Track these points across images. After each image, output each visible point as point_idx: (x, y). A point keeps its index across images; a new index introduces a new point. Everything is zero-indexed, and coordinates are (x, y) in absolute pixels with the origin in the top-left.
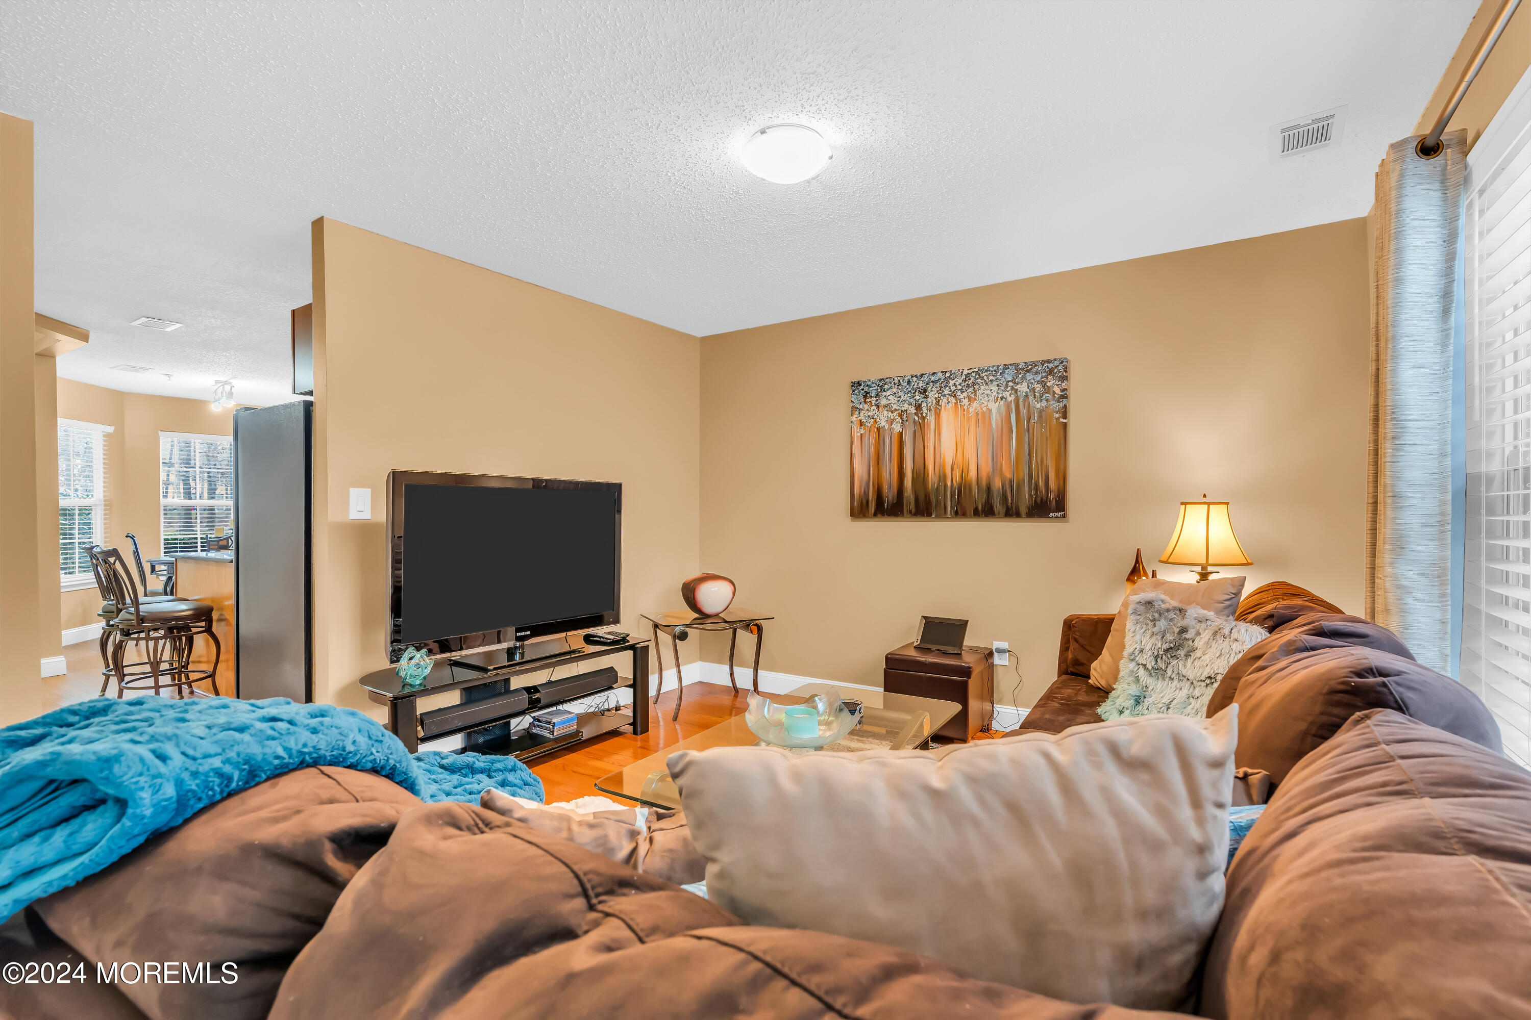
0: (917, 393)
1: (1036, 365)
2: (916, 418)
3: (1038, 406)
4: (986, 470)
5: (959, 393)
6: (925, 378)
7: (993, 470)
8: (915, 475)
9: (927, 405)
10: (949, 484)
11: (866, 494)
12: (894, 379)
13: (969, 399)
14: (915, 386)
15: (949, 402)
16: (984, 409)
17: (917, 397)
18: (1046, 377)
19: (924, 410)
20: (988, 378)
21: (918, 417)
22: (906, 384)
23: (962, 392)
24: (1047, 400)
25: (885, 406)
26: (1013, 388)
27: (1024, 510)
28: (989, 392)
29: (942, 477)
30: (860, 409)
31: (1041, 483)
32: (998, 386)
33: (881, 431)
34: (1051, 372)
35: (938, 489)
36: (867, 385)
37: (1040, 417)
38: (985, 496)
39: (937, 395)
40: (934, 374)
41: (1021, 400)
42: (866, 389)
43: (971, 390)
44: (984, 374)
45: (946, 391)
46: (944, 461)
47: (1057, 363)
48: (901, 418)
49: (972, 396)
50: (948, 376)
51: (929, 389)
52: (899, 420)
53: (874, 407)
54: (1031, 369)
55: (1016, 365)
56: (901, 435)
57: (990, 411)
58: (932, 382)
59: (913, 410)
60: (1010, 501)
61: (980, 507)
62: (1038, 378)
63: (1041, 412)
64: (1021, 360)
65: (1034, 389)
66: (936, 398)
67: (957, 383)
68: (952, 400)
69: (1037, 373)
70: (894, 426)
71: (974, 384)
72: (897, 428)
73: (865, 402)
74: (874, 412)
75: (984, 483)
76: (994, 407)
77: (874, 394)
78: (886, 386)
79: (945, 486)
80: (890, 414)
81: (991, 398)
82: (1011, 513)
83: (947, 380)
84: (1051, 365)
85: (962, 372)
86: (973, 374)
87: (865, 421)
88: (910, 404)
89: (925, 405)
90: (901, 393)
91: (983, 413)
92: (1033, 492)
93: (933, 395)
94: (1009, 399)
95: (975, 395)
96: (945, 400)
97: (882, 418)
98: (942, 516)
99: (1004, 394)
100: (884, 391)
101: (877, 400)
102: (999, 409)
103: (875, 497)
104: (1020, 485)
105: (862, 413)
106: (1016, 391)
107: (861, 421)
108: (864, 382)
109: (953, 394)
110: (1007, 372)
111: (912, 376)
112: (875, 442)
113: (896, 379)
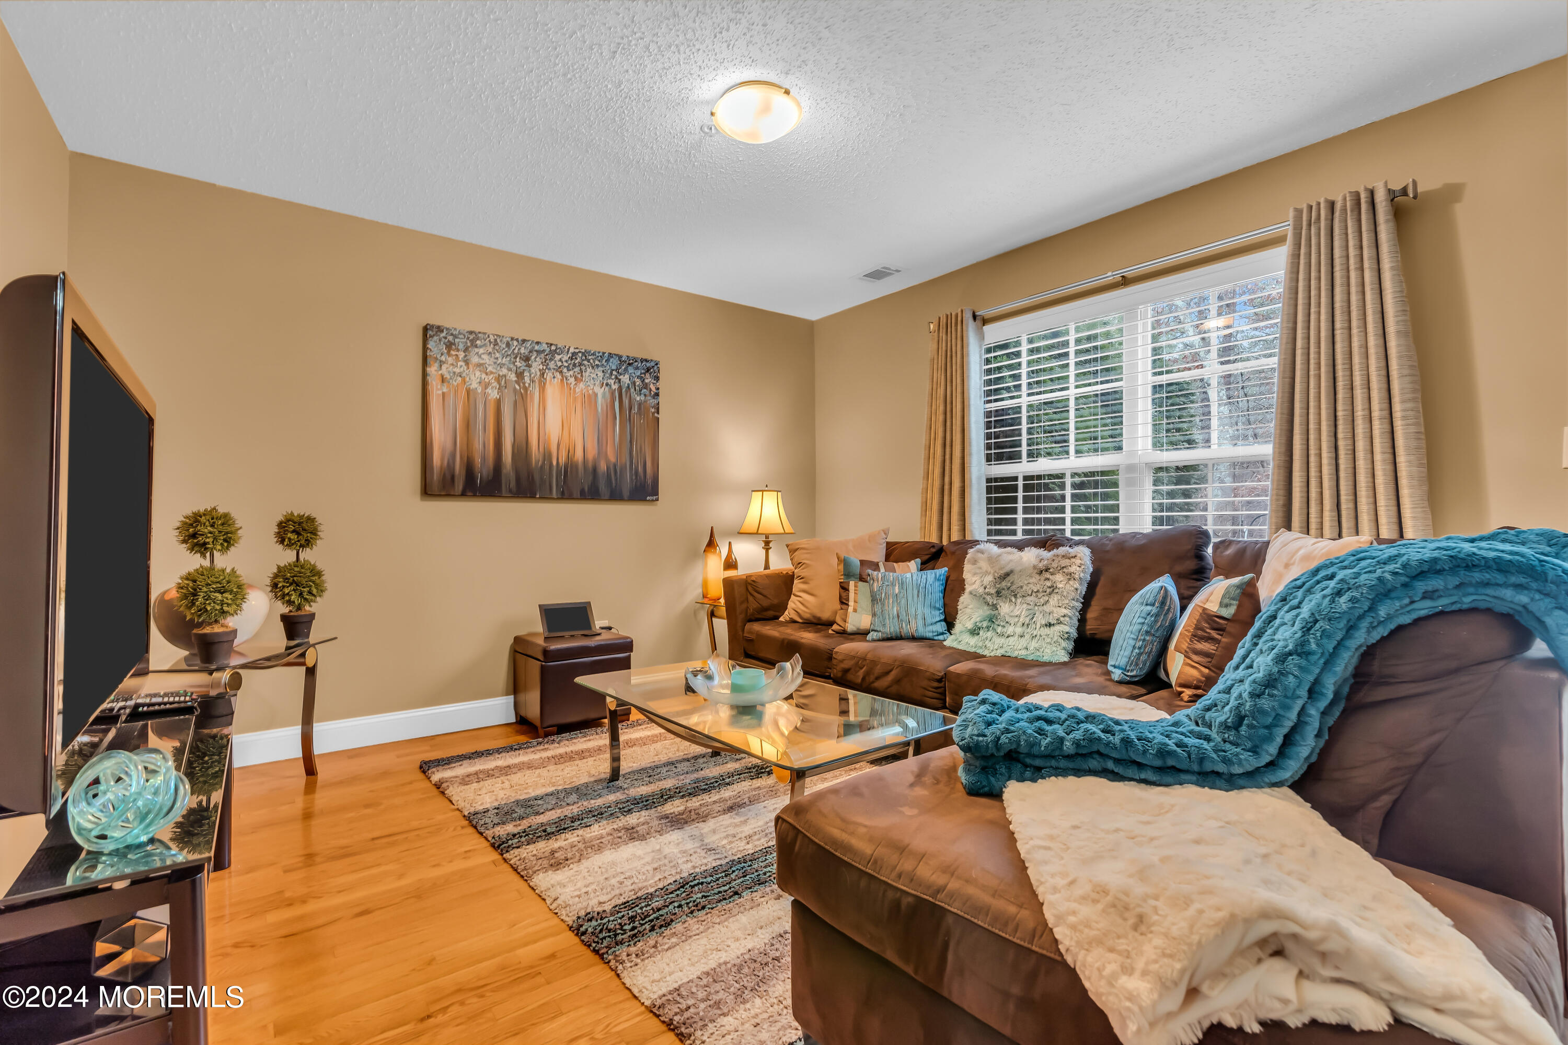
0: (518, 359)
1: (636, 361)
2: (517, 387)
3: (638, 399)
4: (592, 453)
5: (565, 370)
6: (528, 344)
7: (599, 453)
8: (516, 451)
9: (530, 375)
10: (555, 463)
11: (451, 467)
12: (489, 336)
13: (576, 378)
14: (516, 351)
15: (554, 377)
16: (591, 392)
17: (518, 364)
18: (645, 374)
19: (527, 379)
20: (594, 362)
21: (519, 386)
22: (504, 346)
23: (569, 370)
24: (645, 395)
25: (479, 365)
26: (616, 378)
27: (626, 493)
28: (594, 376)
29: (547, 456)
30: (441, 361)
31: (640, 469)
32: (603, 372)
33: (471, 393)
34: (648, 370)
35: (542, 467)
36: (452, 334)
37: (639, 408)
38: (591, 478)
39: (541, 367)
40: (538, 343)
41: (624, 390)
42: (450, 338)
43: (577, 369)
44: (590, 357)
45: (552, 365)
46: (549, 437)
47: (653, 364)
48: (500, 384)
49: (579, 376)
50: (553, 351)
51: (533, 357)
52: (495, 384)
53: (463, 364)
54: (632, 363)
55: (620, 357)
56: (498, 403)
57: (596, 395)
58: (536, 351)
59: (513, 377)
60: (614, 485)
61: (586, 489)
62: (638, 373)
63: (640, 405)
64: (624, 353)
65: (634, 383)
66: (540, 370)
67: (563, 360)
68: (558, 375)
69: (637, 368)
70: (489, 390)
71: (580, 364)
72: (493, 394)
73: (449, 354)
74: (462, 369)
75: (590, 465)
76: (600, 391)
77: (461, 346)
78: (478, 342)
79: (551, 464)
80: (484, 376)
81: (598, 383)
82: (615, 496)
83: (553, 353)
84: (648, 365)
85: (569, 349)
86: (580, 355)
87: (449, 377)
88: (509, 369)
89: (528, 374)
90: (498, 355)
91: (589, 396)
92: (634, 477)
93: (536, 366)
94: (613, 387)
95: (582, 376)
96: (550, 374)
97: (472, 377)
98: (546, 498)
99: (609, 381)
100: (476, 346)
101: (466, 356)
102: (604, 394)
103: (464, 473)
104: (623, 469)
105: (444, 367)
106: (620, 380)
107: (442, 376)
108: (447, 329)
109: (559, 370)
110: (611, 360)
111: (512, 339)
112: (464, 403)
113: (491, 336)
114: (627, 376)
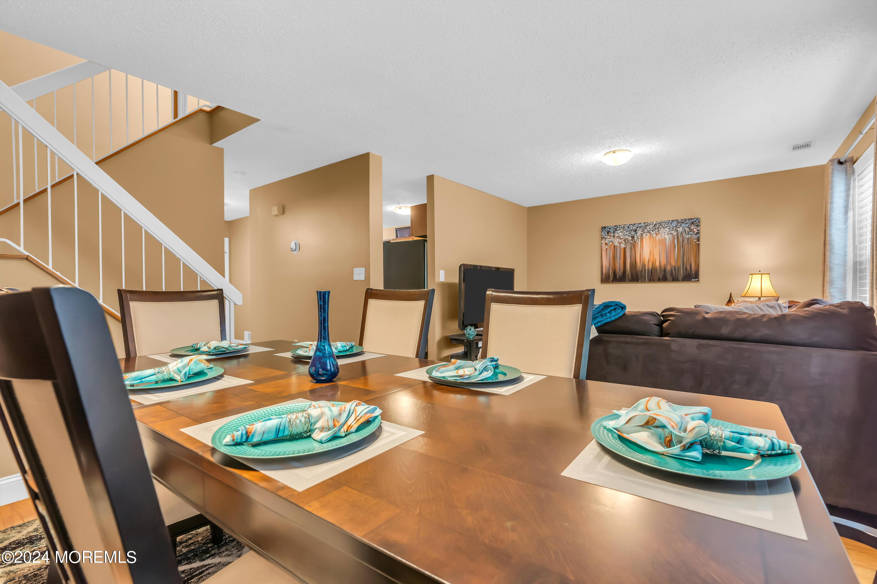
0: (632, 232)
1: (686, 221)
2: (632, 242)
3: (687, 237)
4: (664, 262)
5: (651, 231)
6: (636, 225)
7: (667, 262)
8: (631, 265)
9: (637, 236)
10: (647, 268)
11: (608, 273)
12: (621, 226)
13: (656, 234)
14: (631, 229)
15: (647, 235)
16: (663, 238)
17: (632, 233)
19: (636, 238)
20: (665, 226)
21: (633, 241)
22: (627, 228)
23: (653, 231)
24: (691, 235)
25: (618, 237)
26: (676, 230)
27: (680, 278)
28: (665, 231)
29: (644, 266)
30: (605, 238)
31: (688, 267)
32: (669, 228)
33: (615, 247)
34: (693, 223)
35: (642, 270)
36: (609, 228)
37: (688, 241)
38: (663, 273)
39: (641, 233)
40: (640, 224)
41: (679, 234)
42: (608, 230)
43: (657, 230)
44: (663, 224)
45: (646, 231)
46: (644, 259)
47: (695, 220)
48: (625, 242)
49: (658, 233)
50: (646, 225)
51: (638, 230)
52: (624, 242)
53: (612, 237)
54: (684, 222)
55: (677, 221)
56: (625, 248)
57: (665, 239)
58: (639, 227)
59: (630, 238)
60: (674, 275)
61: (661, 277)
62: (687, 225)
63: (688, 239)
64: (679, 218)
65: (685, 230)
66: (641, 234)
67: (651, 228)
68: (648, 234)
69: (687, 223)
70: (621, 245)
71: (658, 228)
72: (623, 246)
73: (608, 235)
74: (612, 239)
75: (663, 268)
76: (667, 237)
77: (612, 232)
78: (618, 229)
79: (645, 269)
80: (620, 240)
81: (666, 234)
82: (675, 279)
83: (646, 226)
84: (693, 221)
85: (653, 223)
86: (658, 224)
87: (608, 243)
88: (629, 236)
89: (636, 236)
90: (625, 232)
91: (662, 240)
92: (685, 271)
93: (639, 232)
94: (674, 234)
95: (659, 232)
96: (645, 234)
97: (616, 241)
98: (643, 281)
99: (672, 232)
100: (617, 230)
101: (614, 234)
102: (669, 238)
103: (613, 274)
104: (679, 268)
105: (606, 240)
106: (677, 231)
107: (606, 243)
108: (608, 227)
109: (649, 232)
110: (673, 223)
111: (630, 225)
112: (613, 251)
113: (622, 226)
114: (681, 228)
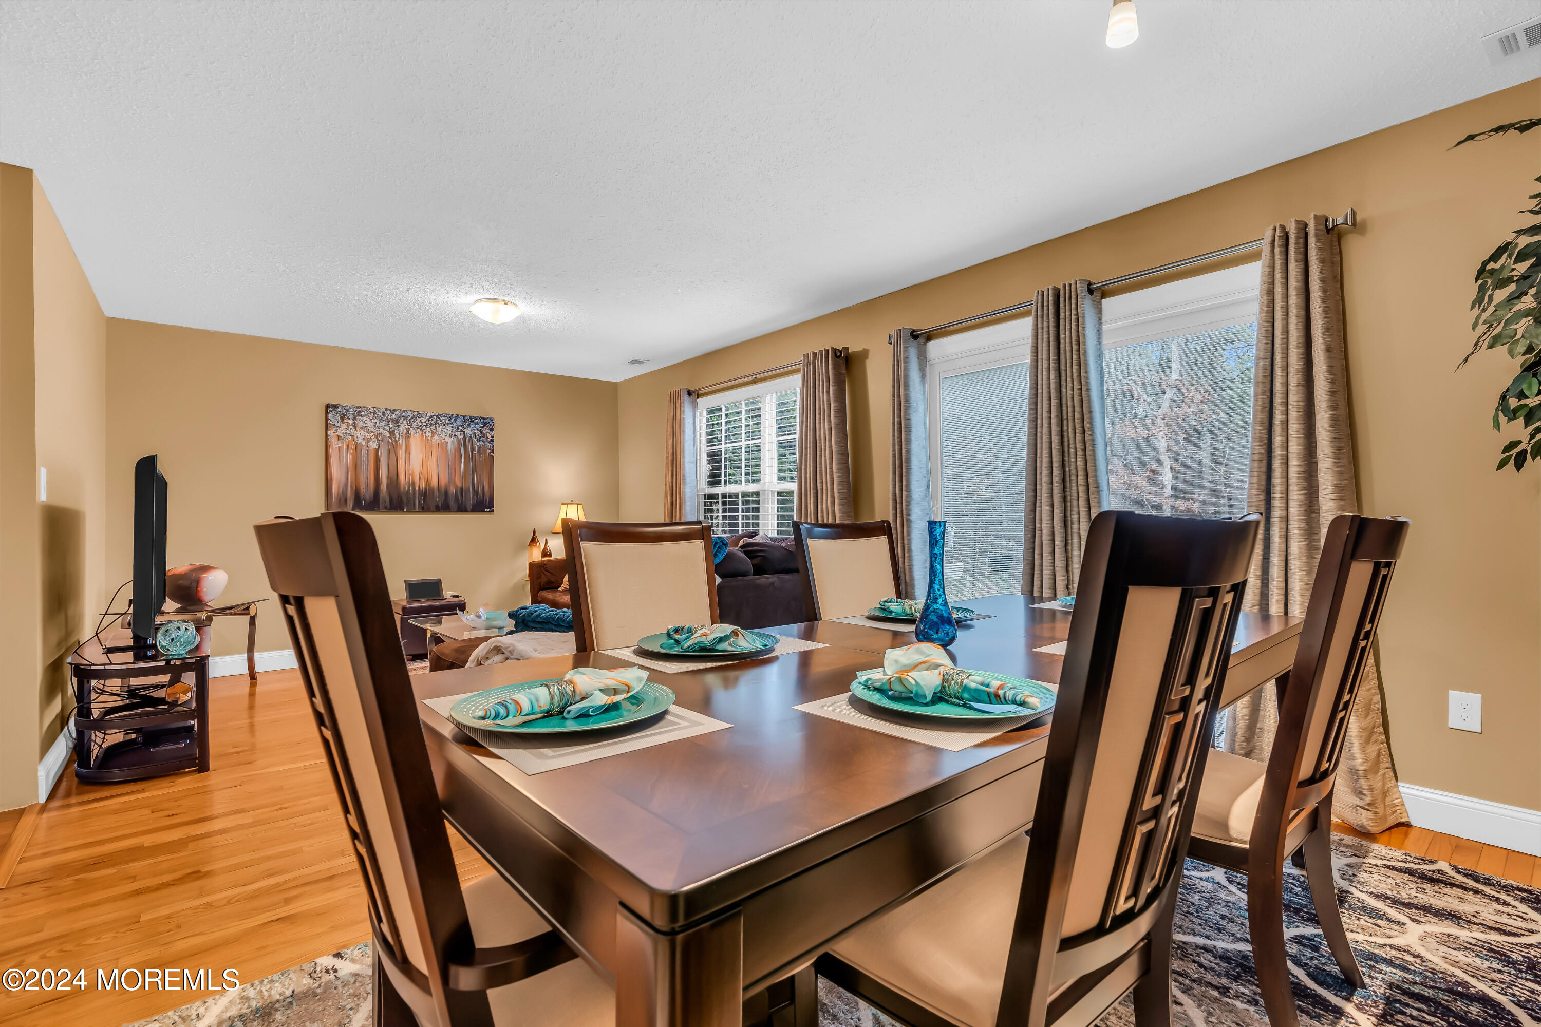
0: (390, 422)
1: (476, 419)
2: (390, 440)
3: (478, 444)
4: (444, 480)
5: (424, 428)
6: (397, 412)
7: (449, 481)
8: (389, 482)
9: (399, 432)
10: (417, 489)
11: (344, 493)
12: (370, 409)
13: (432, 433)
14: (389, 417)
15: (416, 433)
16: (443, 441)
17: (391, 425)
18: (483, 427)
19: (397, 435)
21: (391, 439)
22: (381, 414)
23: (427, 428)
24: (483, 441)
25: (363, 428)
26: (462, 431)
27: (469, 507)
28: (446, 430)
29: (412, 484)
30: (337, 427)
31: (480, 491)
32: (452, 427)
33: (358, 446)
34: (485, 424)
35: (408, 492)
36: (345, 409)
37: (479, 450)
38: (443, 498)
39: (407, 426)
40: (404, 411)
41: (467, 439)
42: (344, 412)
43: (433, 427)
44: (442, 418)
45: (415, 425)
46: (413, 472)
47: (489, 420)
48: (377, 438)
49: (434, 431)
50: (416, 415)
51: (401, 421)
52: (375, 439)
53: (352, 427)
54: (473, 421)
55: (464, 417)
56: (377, 452)
57: (447, 443)
58: (403, 416)
59: (387, 434)
60: (460, 501)
61: (440, 505)
62: (478, 427)
63: (479, 448)
64: (467, 414)
65: (475, 433)
66: (406, 429)
67: (423, 421)
68: (419, 431)
69: (477, 424)
70: (370, 443)
71: (435, 424)
72: (373, 445)
73: (343, 422)
74: (352, 431)
75: (443, 489)
76: (449, 440)
77: (351, 416)
78: (363, 413)
79: (414, 490)
80: (367, 434)
81: (448, 435)
82: (462, 509)
83: (415, 417)
84: (485, 421)
85: (427, 414)
86: (435, 417)
87: (343, 436)
88: (385, 429)
90: (376, 420)
91: (442, 443)
92: (475, 496)
93: (404, 426)
94: (460, 437)
95: (436, 431)
96: (413, 431)
98: (410, 511)
99: (456, 433)
100: (361, 416)
101: (354, 422)
102: (453, 442)
103: (353, 497)
104: (467, 491)
105: (339, 430)
106: (464, 432)
107: (338, 436)
108: (342, 406)
109: (420, 427)
110: (458, 419)
111: (387, 410)
112: (353, 452)
113: (372, 409)
114: (470, 429)
